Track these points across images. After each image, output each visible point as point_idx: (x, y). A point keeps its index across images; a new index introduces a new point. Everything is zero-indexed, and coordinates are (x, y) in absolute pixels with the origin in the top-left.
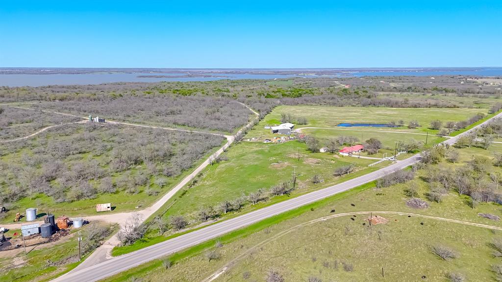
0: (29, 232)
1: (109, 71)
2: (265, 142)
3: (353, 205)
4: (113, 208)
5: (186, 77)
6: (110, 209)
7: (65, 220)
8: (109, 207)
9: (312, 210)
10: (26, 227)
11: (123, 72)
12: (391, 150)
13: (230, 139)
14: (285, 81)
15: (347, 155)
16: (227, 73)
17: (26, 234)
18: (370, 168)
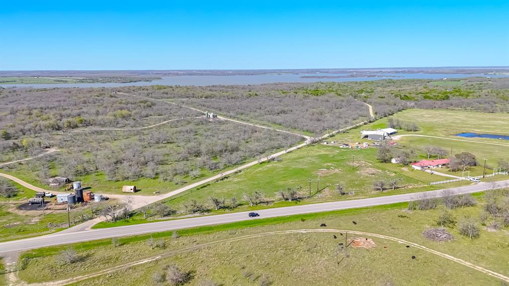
0: (62, 200)
1: (279, 72)
2: (341, 147)
3: (355, 223)
4: (136, 190)
5: (348, 77)
6: (132, 191)
7: (89, 194)
8: (131, 189)
9: (303, 220)
10: (60, 195)
11: (292, 73)
12: (489, 169)
13: (309, 139)
14: (455, 81)
15: (419, 168)
16: (397, 72)
17: (59, 201)
18: (432, 186)
